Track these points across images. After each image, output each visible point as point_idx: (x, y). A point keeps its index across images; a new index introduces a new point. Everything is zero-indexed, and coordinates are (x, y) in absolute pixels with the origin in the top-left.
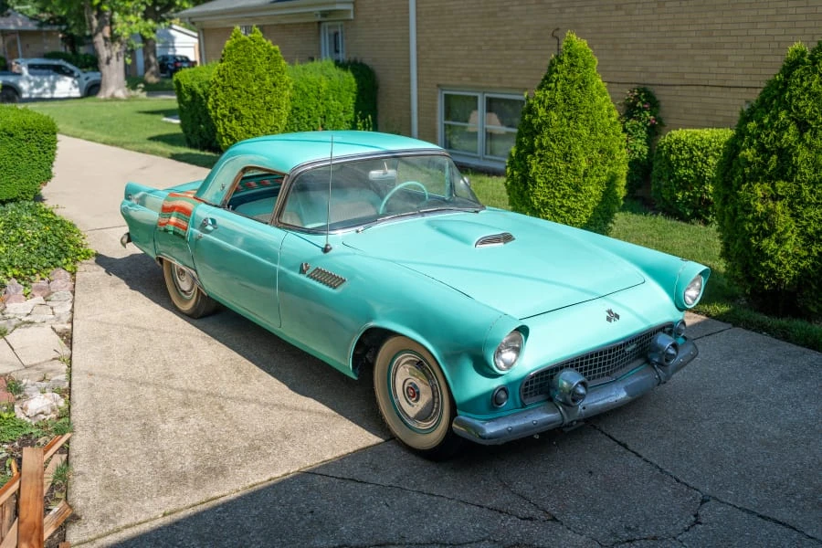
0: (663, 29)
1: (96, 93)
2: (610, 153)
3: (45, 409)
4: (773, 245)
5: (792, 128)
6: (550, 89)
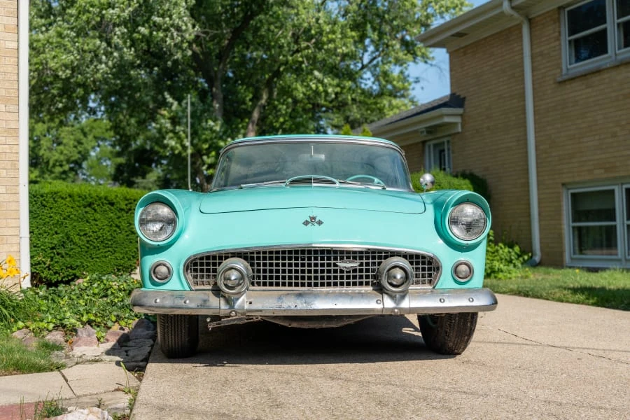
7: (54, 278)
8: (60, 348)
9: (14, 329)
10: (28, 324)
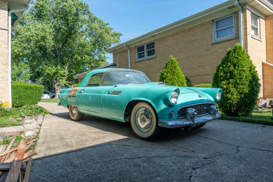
0: (189, 64)
1: (54, 98)
2: (183, 83)
3: (31, 135)
4: (230, 96)
5: (232, 66)
6: (167, 69)
7: (17, 105)
8: (21, 121)
9: (10, 117)
10: (13, 116)
